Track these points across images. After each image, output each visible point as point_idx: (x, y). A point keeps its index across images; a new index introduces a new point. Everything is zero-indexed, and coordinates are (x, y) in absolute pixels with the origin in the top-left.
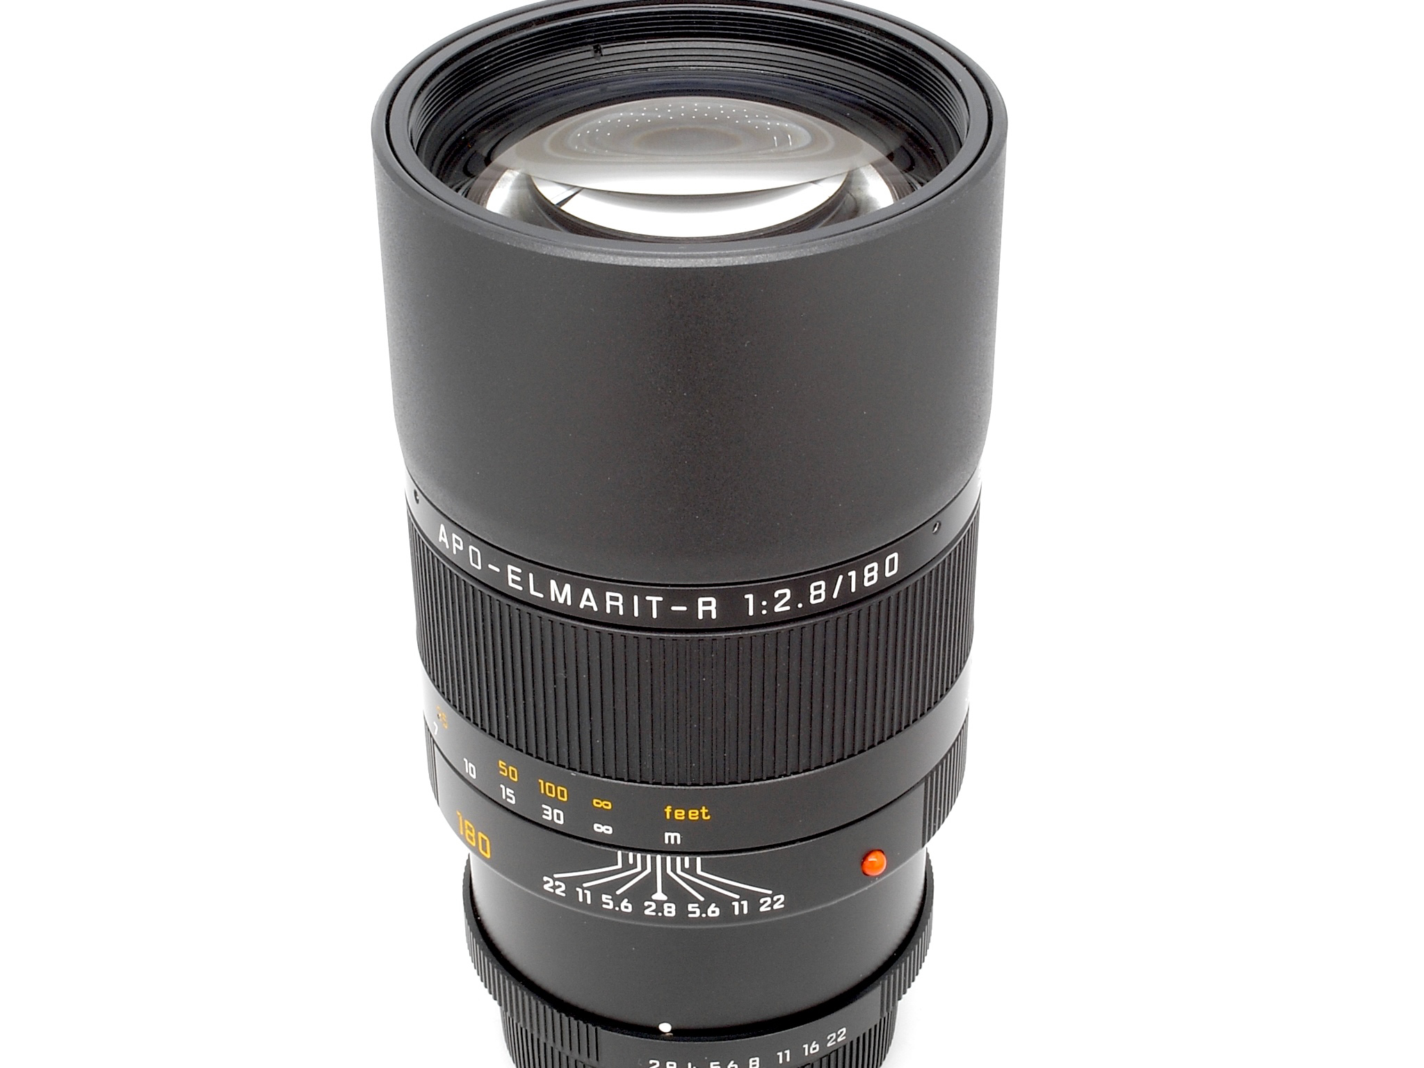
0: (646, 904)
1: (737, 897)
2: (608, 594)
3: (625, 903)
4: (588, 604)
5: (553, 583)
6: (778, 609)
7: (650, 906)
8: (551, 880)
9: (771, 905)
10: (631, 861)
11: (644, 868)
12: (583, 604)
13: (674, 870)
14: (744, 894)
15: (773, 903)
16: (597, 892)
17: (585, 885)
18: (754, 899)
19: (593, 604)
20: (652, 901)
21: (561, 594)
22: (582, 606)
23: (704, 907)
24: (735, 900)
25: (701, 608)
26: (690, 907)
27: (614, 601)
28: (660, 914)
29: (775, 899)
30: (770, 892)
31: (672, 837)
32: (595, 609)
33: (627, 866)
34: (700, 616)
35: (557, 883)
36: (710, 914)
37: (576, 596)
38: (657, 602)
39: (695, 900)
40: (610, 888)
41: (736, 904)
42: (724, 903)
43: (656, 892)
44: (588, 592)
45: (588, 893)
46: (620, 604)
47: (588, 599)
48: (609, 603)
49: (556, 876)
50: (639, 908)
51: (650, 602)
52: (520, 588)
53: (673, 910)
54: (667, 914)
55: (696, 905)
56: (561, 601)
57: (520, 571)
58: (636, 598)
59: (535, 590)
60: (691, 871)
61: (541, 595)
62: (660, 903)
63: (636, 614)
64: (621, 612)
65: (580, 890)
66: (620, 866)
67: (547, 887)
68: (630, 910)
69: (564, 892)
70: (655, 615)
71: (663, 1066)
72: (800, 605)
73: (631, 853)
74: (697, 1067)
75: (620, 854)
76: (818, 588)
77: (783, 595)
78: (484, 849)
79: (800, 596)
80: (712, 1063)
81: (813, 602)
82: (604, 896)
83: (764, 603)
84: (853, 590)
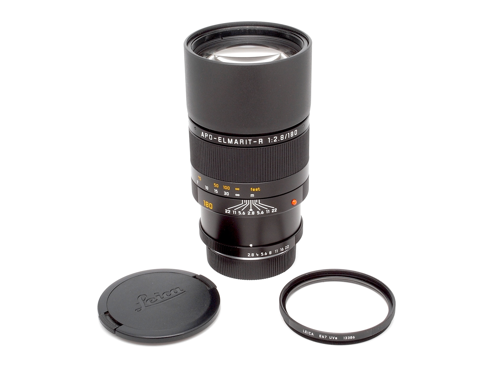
0: (248, 212)
1: (267, 209)
2: (240, 140)
3: (243, 212)
4: (236, 143)
5: (229, 139)
6: (275, 141)
7: (249, 213)
8: (227, 210)
9: (274, 211)
10: (245, 202)
11: (248, 203)
13: (254, 203)
14: (269, 208)
15: (275, 210)
16: (237, 211)
17: (235, 210)
18: (271, 209)
19: (237, 143)
21: (230, 141)
22: (235, 143)
23: (260, 212)
24: (267, 210)
25: (259, 141)
26: (257, 212)
28: (251, 214)
29: (275, 209)
30: (274, 208)
31: (252, 195)
32: (238, 144)
33: (244, 203)
34: (259, 143)
35: (228, 210)
36: (262, 214)
37: (234, 141)
38: (251, 141)
39: (259, 210)
40: (240, 210)
41: (267, 211)
42: (264, 211)
43: (250, 209)
44: (236, 140)
45: (235, 211)
46: (243, 142)
47: (236, 142)
48: (241, 142)
49: (228, 209)
50: (247, 213)
51: (249, 141)
52: (221, 142)
53: (254, 213)
54: (252, 214)
55: (259, 211)
56: (230, 143)
57: (221, 138)
58: (246, 140)
59: (225, 141)
60: (258, 203)
61: (226, 143)
62: (251, 212)
63: (246, 144)
64: (243, 144)
65: (233, 211)
66: (242, 204)
67: (226, 212)
68: (245, 214)
69: (230, 212)
70: (250, 144)
71: (251, 255)
72: (279, 140)
73: (245, 200)
74: (258, 255)
75: (242, 200)
76: (282, 136)
77: (275, 138)
78: (211, 207)
79: (279, 138)
80: (261, 253)
81: (281, 139)
82: (239, 212)
83: (272, 140)
84: (289, 137)
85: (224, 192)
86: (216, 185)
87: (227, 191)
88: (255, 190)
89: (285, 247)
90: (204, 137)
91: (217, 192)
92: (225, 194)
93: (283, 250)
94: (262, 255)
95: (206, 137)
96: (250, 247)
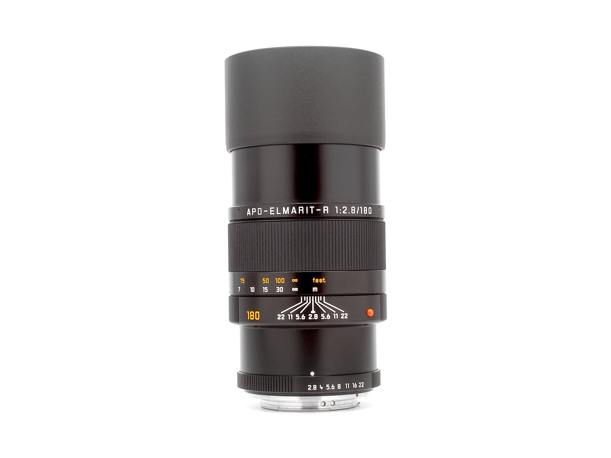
0: (309, 315)
1: (335, 312)
2: (300, 207)
4: (294, 212)
5: (284, 208)
6: (344, 212)
7: (310, 316)
8: (280, 315)
10: (305, 300)
11: (309, 302)
12: (292, 212)
13: (317, 302)
14: (338, 312)
15: (345, 316)
16: (294, 314)
17: (291, 313)
18: (339, 313)
20: (311, 313)
21: (286, 210)
22: (292, 213)
23: (326, 316)
24: (334, 313)
25: (324, 210)
26: (322, 315)
28: (313, 319)
29: (345, 314)
30: (344, 312)
31: (315, 289)
32: (296, 213)
33: (304, 302)
34: (324, 213)
35: (282, 315)
36: (328, 318)
37: (290, 210)
38: (313, 208)
39: (323, 313)
40: (298, 312)
41: (334, 314)
42: (331, 314)
43: (312, 310)
44: (294, 208)
45: (292, 315)
46: (303, 210)
48: (300, 210)
49: (282, 313)
50: (307, 317)
51: (311, 208)
52: (274, 214)
53: (317, 317)
54: (315, 318)
56: (286, 213)
57: (274, 208)
58: (307, 207)
59: (278, 212)
60: (322, 302)
61: (280, 213)
62: (313, 314)
63: (307, 213)
64: (303, 213)
65: (289, 315)
66: (301, 302)
67: (279, 318)
68: (304, 319)
69: (284, 318)
70: (312, 213)
71: (312, 388)
72: (349, 213)
73: (305, 297)
74: (323, 388)
75: (301, 297)
76: (353, 209)
77: (345, 208)
78: (257, 317)
79: (349, 210)
80: (327, 385)
81: (352, 213)
82: (297, 315)
83: (340, 210)
84: (362, 213)
85: (277, 288)
86: (265, 280)
87: (280, 285)
88: (319, 281)
89: (359, 383)
90: (250, 215)
91: (266, 290)
92: (278, 290)
93: (356, 386)
94: (328, 388)
95: (253, 214)
96: (311, 375)
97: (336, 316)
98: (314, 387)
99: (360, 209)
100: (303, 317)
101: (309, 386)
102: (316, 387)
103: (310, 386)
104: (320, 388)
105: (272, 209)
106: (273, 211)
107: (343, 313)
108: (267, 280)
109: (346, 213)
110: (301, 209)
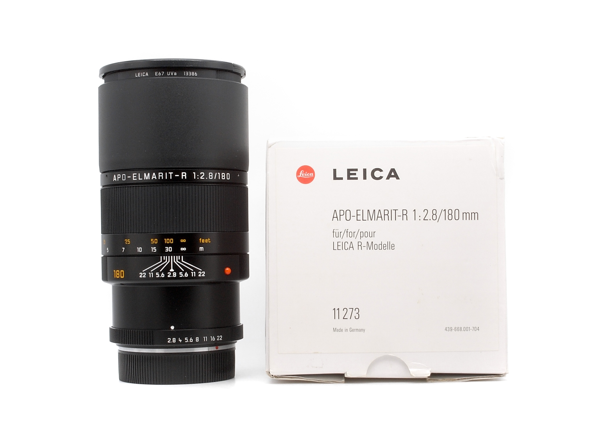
0: (168, 273)
1: (192, 270)
2: (159, 173)
3: (162, 274)
4: (154, 177)
5: (145, 174)
6: (201, 178)
7: (169, 274)
8: (142, 273)
9: (201, 275)
10: (164, 259)
11: (168, 261)
12: (153, 177)
14: (195, 270)
15: (202, 274)
16: (154, 272)
17: (152, 271)
18: (197, 271)
19: (155, 177)
20: (170, 272)
21: (147, 176)
22: (152, 179)
24: (192, 271)
25: (183, 176)
26: (180, 273)
27: (161, 175)
28: (172, 277)
29: (203, 272)
32: (156, 179)
33: (163, 261)
34: (182, 178)
35: (144, 273)
36: (185, 276)
37: (151, 176)
38: (172, 174)
39: (181, 271)
40: (158, 270)
41: (192, 273)
42: (189, 272)
43: (171, 269)
44: (154, 174)
45: (152, 273)
46: (162, 176)
47: (154, 176)
48: (159, 176)
49: (143, 271)
50: (166, 275)
51: (170, 174)
52: (136, 179)
53: (175, 275)
54: (174, 276)
55: (182, 273)
56: (147, 179)
57: (136, 174)
58: (166, 173)
59: (140, 178)
60: (180, 261)
61: (141, 179)
62: (172, 273)
63: (166, 178)
64: (162, 178)
65: (150, 273)
66: (161, 261)
67: (141, 277)
68: (164, 276)
69: (145, 276)
70: (171, 178)
71: (172, 340)
72: (207, 178)
73: (164, 257)
74: (181, 341)
75: (161, 257)
76: (211, 174)
77: (202, 174)
78: (122, 276)
79: (206, 175)
80: (186, 338)
81: (210, 178)
82: (157, 273)
83: (198, 176)
84: (219, 178)
89: (217, 337)
90: (116, 180)
91: (155, 250)
92: (167, 250)
93: (214, 339)
94: (186, 341)
95: (118, 180)
96: (171, 329)
97: (193, 274)
98: (173, 340)
99: (218, 175)
100: (163, 275)
101: (168, 339)
102: (175, 340)
103: (170, 339)
104: (179, 341)
105: (135, 175)
106: (135, 177)
107: (200, 271)
108: (156, 240)
109: (203, 178)
110: (161, 174)
